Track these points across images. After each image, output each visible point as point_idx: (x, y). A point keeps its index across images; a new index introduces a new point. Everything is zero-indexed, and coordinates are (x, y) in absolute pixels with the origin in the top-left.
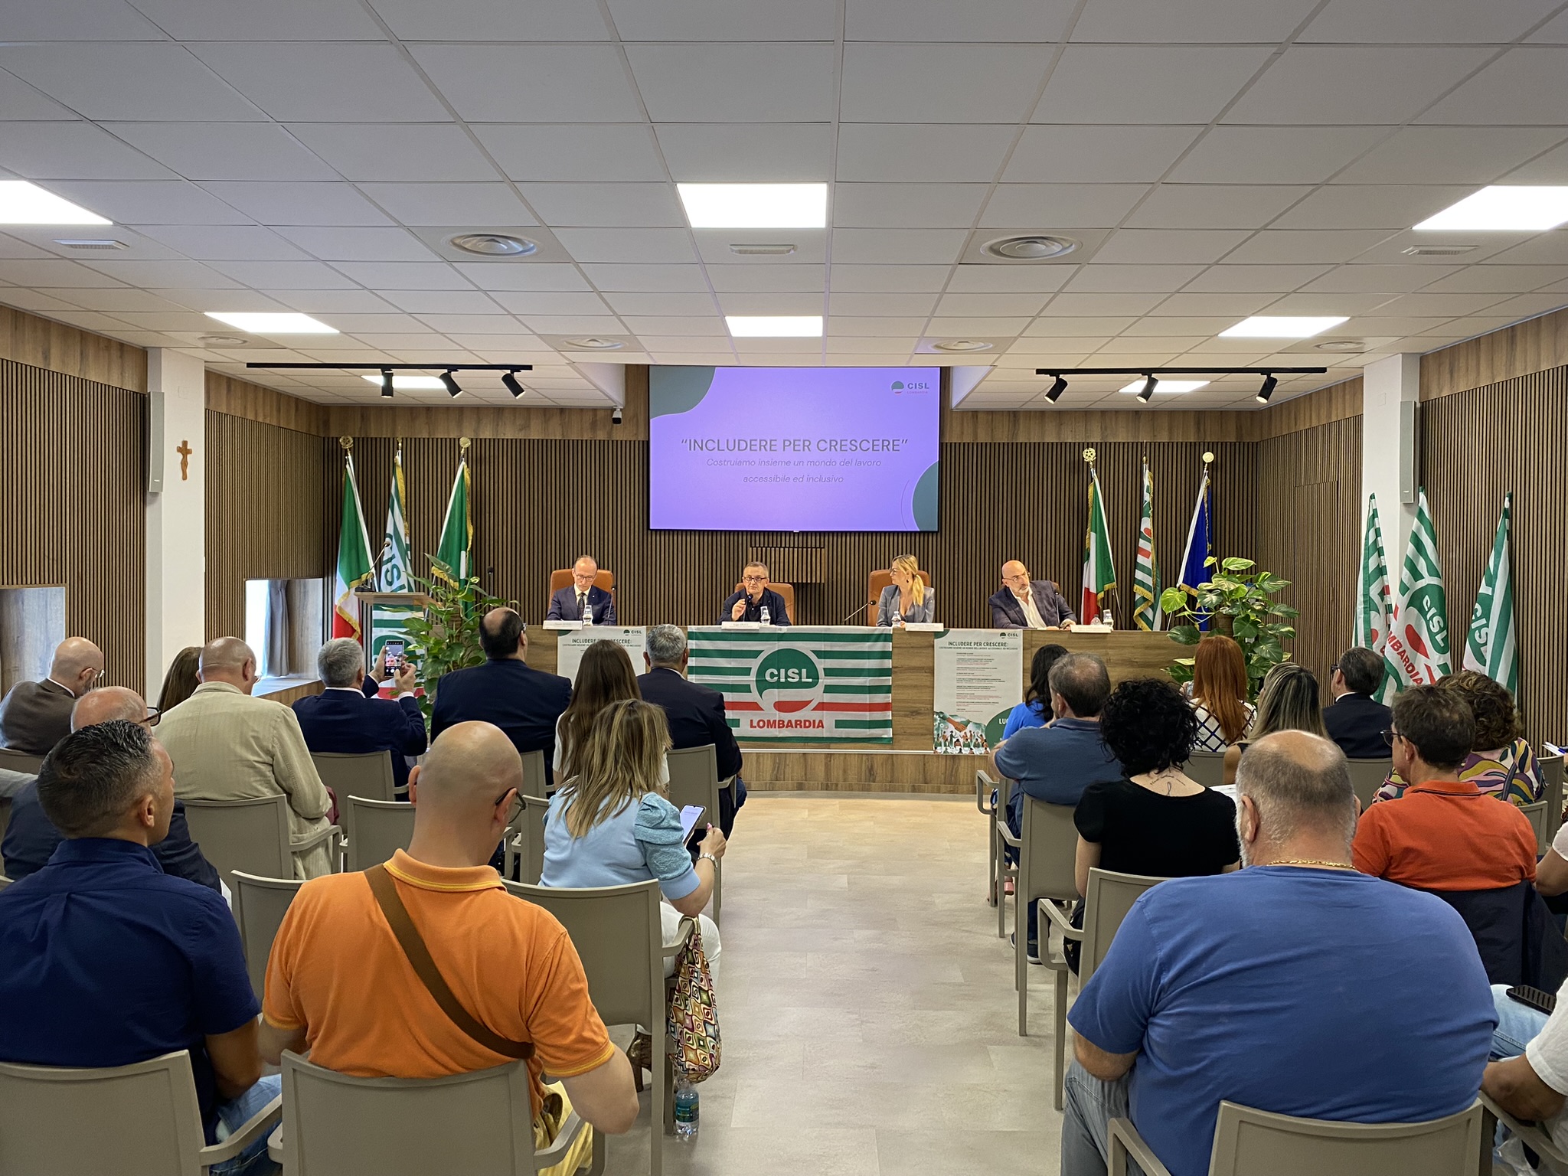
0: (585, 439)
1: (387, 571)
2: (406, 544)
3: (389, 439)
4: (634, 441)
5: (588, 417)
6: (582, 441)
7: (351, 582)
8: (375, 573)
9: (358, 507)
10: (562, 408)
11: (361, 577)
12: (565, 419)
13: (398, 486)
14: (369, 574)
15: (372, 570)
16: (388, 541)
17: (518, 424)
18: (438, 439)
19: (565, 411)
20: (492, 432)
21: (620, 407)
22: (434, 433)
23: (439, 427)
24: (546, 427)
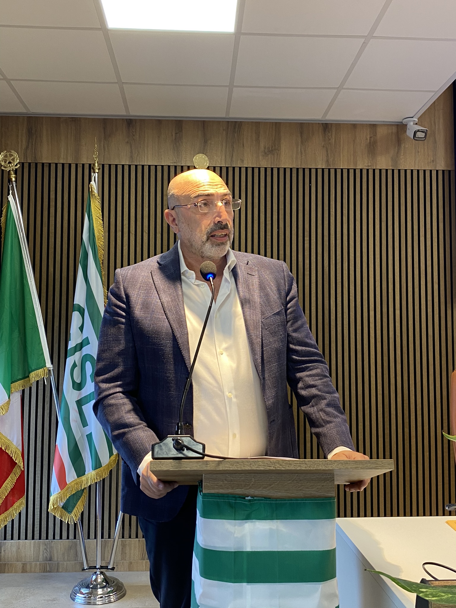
0: (359, 167)
1: (75, 365)
3: (70, 165)
4: (431, 171)
5: (364, 137)
6: (355, 170)
7: (12, 383)
8: (53, 369)
9: (27, 264)
10: (326, 124)
11: (28, 377)
12: (329, 140)
13: (94, 228)
14: (44, 370)
15: (49, 365)
16: (76, 316)
17: (262, 145)
18: (145, 167)
19: (330, 128)
20: (225, 157)
21: (414, 121)
22: (139, 158)
23: (146, 150)
24: (303, 150)
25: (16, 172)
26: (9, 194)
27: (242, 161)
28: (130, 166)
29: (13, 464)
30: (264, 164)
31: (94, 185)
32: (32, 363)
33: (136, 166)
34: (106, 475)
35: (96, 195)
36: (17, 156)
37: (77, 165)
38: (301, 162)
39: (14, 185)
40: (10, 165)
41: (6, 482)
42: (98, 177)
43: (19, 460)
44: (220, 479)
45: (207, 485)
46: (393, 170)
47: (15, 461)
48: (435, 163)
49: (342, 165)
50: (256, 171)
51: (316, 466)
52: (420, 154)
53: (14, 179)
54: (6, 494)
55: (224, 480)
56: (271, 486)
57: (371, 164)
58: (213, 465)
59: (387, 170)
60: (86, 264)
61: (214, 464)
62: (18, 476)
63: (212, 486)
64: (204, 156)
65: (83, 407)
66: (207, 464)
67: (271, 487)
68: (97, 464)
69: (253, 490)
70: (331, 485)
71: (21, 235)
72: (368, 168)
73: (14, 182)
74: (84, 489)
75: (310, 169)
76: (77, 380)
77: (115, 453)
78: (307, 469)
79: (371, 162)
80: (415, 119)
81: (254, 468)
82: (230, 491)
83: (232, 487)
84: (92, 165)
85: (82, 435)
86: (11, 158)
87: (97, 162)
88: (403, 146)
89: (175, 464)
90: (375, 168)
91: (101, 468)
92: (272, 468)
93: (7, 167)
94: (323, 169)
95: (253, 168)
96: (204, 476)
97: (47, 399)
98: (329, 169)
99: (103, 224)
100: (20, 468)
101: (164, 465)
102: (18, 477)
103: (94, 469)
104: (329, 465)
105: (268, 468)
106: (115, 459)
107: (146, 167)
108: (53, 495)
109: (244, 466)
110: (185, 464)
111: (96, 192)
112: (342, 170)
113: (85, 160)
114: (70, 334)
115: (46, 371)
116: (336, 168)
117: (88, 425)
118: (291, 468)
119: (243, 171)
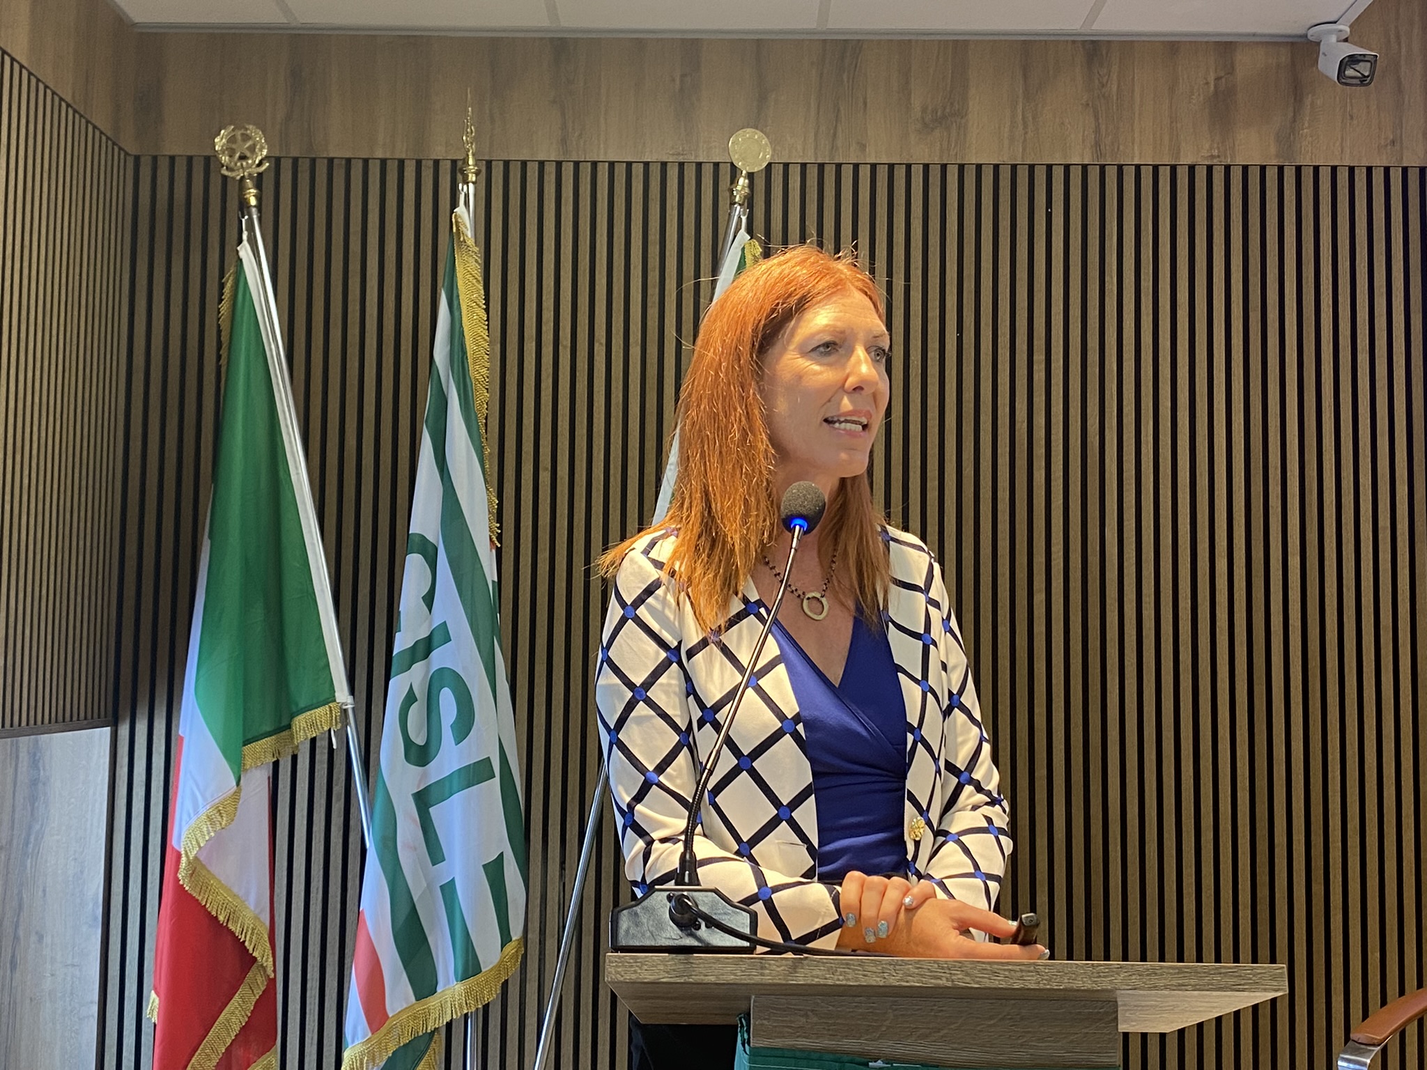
0: (1187, 159)
1: (410, 698)
2: (493, 582)
3: (401, 163)
4: (1387, 170)
5: (1199, 77)
6: (1174, 168)
7: (245, 745)
8: (353, 709)
9: (287, 426)
10: (1093, 42)
11: (289, 727)
12: (1103, 86)
13: (463, 331)
14: (331, 711)
15: (343, 695)
16: (414, 564)
17: (916, 103)
18: (600, 166)
19: (1104, 53)
20: (816, 139)
21: (1341, 31)
22: (585, 142)
23: (602, 120)
24: (1029, 116)
25: (259, 181)
26: (240, 241)
27: (863, 147)
28: (559, 164)
29: (248, 961)
30: (922, 152)
31: (465, 215)
32: (301, 691)
33: (577, 164)
34: (492, 995)
35: (469, 243)
36: (261, 139)
37: (419, 163)
38: (1024, 149)
39: (255, 217)
40: (244, 164)
41: (227, 1009)
42: (475, 195)
43: (261, 952)
44: (800, 1010)
45: (762, 1025)
46: (1281, 169)
47: (251, 951)
48: (1397, 147)
49: (1137, 153)
50: (900, 174)
51: (1066, 981)
52: (1355, 122)
53: (253, 201)
54: (229, 1041)
55: (809, 1013)
56: (939, 1032)
57: (1219, 152)
58: (778, 969)
59: (1263, 169)
60: (443, 426)
61: (782, 968)
62: (258, 993)
63: (777, 1029)
64: (758, 135)
65: (430, 809)
66: (762, 968)
67: (941, 1034)
68: (470, 967)
69: (890, 1043)
70: (1110, 1034)
71: (271, 350)
72: (1209, 163)
73: (254, 210)
74: (433, 1033)
75: (1049, 168)
76: (417, 736)
77: (516, 934)
78: (1041, 986)
79: (1218, 148)
80: (1341, 27)
81: (893, 981)
82: (826, 1043)
83: (831, 1033)
84: (460, 163)
85: (429, 886)
86: (247, 146)
87: (473, 155)
88: (1308, 101)
89: (675, 964)
90: (1229, 162)
91: (480, 975)
92: (943, 982)
93: (235, 168)
94: (1085, 168)
95: (891, 167)
96: (754, 1001)
97: (339, 789)
98: (1102, 167)
99: (488, 320)
100: (265, 971)
101: (646, 967)
102: (260, 997)
103: (459, 979)
104: (1105, 977)
105: (932, 981)
106: (517, 952)
107: (604, 168)
108: (350, 1047)
109: (865, 975)
110: (701, 965)
111: (470, 236)
112: (1138, 167)
113: (438, 151)
114: (399, 612)
115: (336, 713)
116: (1122, 163)
117: (444, 860)
118: (995, 984)
119: (865, 173)
